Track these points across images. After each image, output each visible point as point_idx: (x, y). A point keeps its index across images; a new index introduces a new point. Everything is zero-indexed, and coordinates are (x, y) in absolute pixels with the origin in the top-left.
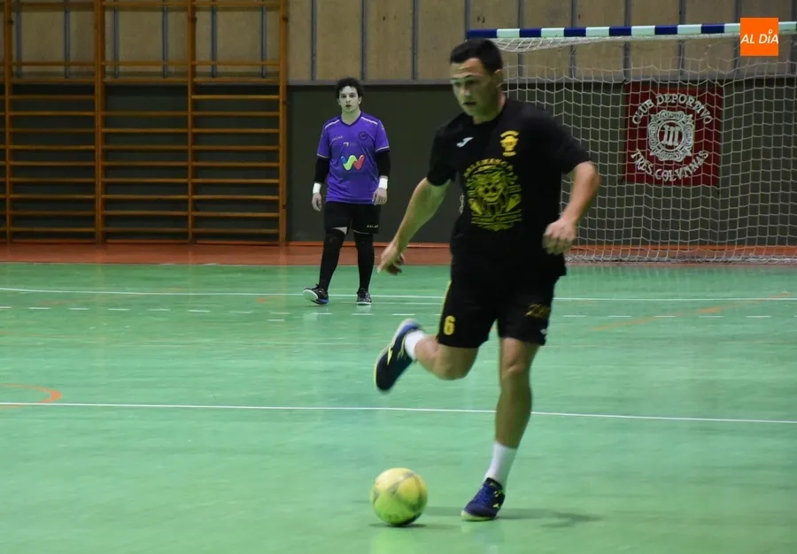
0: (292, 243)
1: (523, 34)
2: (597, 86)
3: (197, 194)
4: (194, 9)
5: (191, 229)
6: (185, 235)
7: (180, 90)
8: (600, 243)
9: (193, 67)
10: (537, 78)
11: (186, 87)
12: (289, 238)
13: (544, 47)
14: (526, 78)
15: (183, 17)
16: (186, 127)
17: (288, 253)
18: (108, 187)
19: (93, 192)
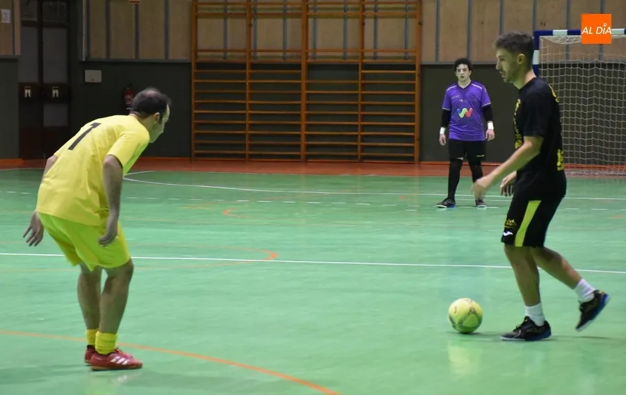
0: (422, 162)
1: (570, 33)
2: (616, 66)
3: (363, 131)
4: (364, 17)
5: (360, 154)
6: (356, 157)
7: (354, 67)
8: (617, 164)
9: (362, 53)
10: (578, 61)
11: (358, 65)
12: (421, 159)
13: (576, 42)
14: (571, 61)
15: (357, 22)
16: (357, 89)
17: (420, 168)
18: (309, 127)
19: (299, 130)
